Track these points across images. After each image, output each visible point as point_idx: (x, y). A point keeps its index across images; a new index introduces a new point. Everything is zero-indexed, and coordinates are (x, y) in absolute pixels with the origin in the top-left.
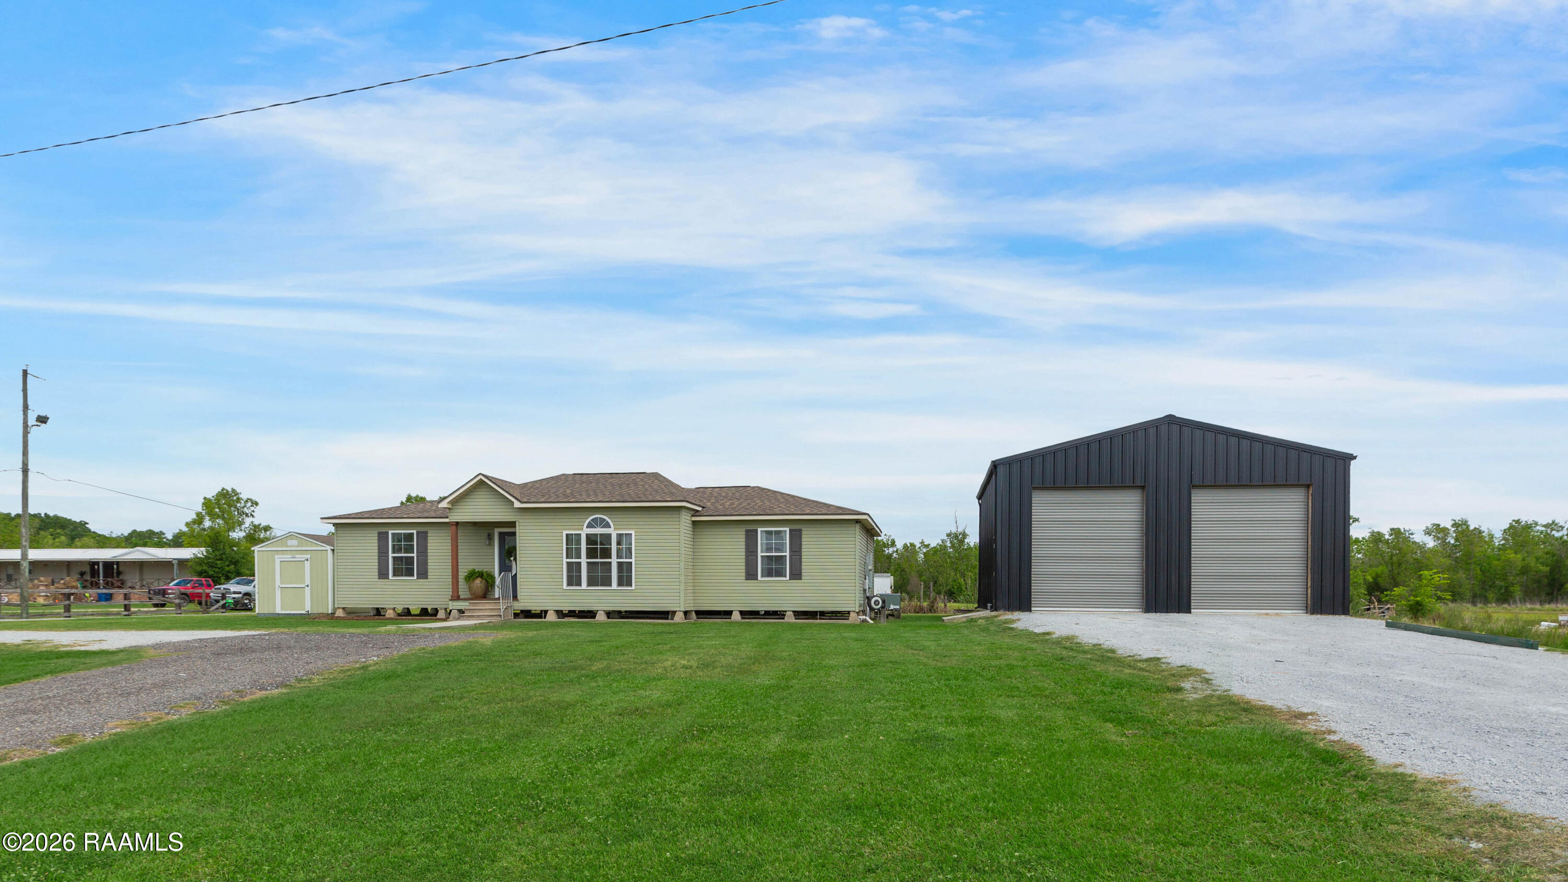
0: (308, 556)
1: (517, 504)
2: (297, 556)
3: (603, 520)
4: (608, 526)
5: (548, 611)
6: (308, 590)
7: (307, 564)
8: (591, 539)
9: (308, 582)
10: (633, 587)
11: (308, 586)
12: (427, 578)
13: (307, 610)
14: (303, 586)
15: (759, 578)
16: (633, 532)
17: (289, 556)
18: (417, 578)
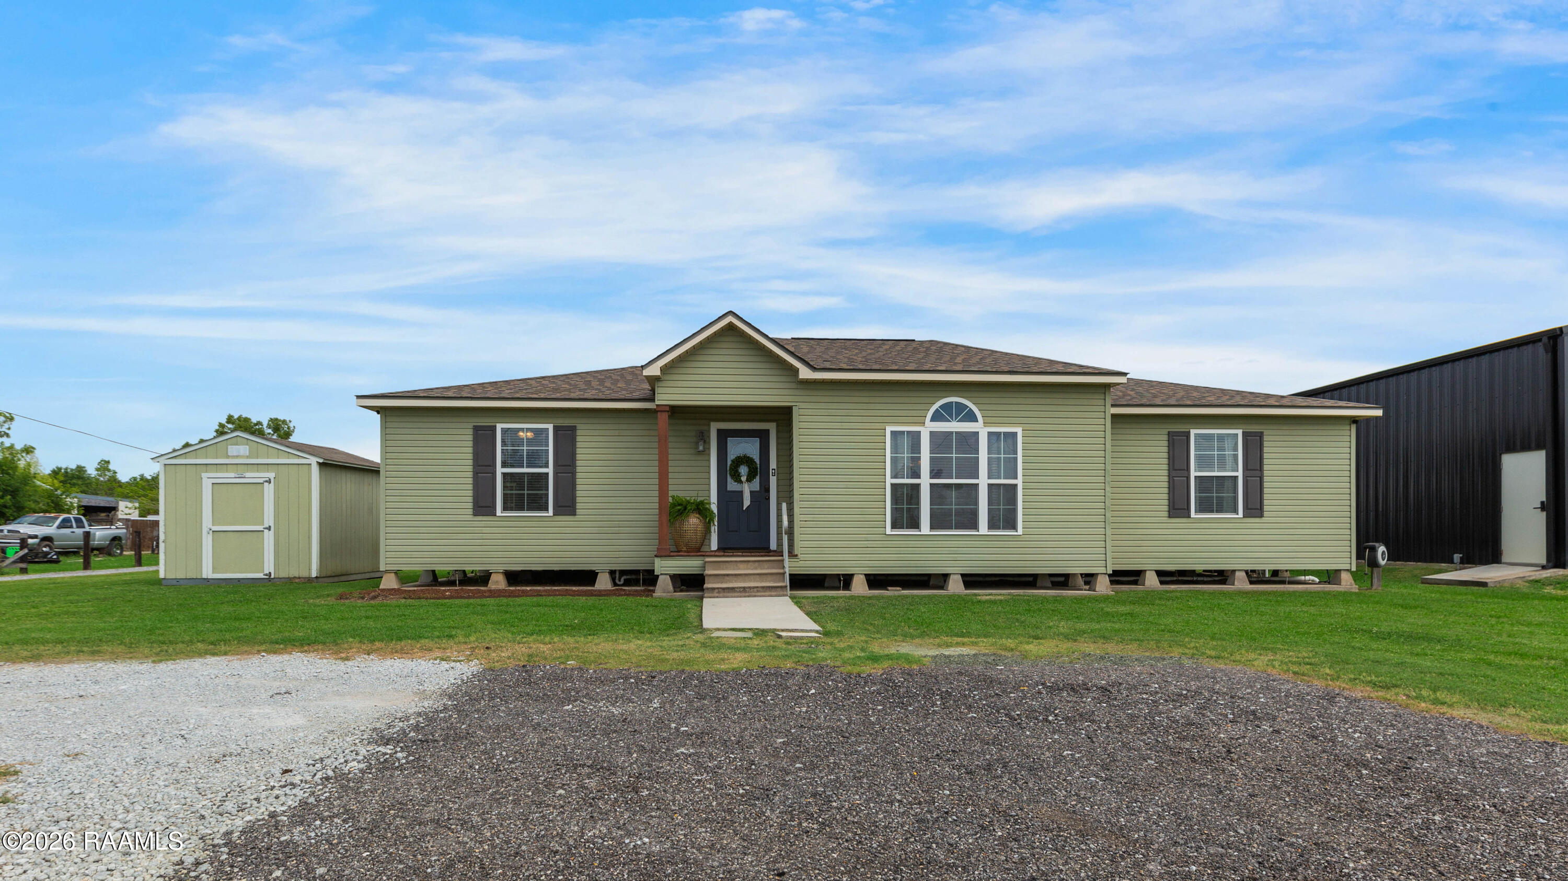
0: (272, 475)
1: (805, 373)
2: (248, 475)
3: (961, 407)
4: (971, 417)
5: (852, 575)
6: (269, 537)
7: (269, 490)
8: (940, 441)
9: (269, 520)
10: (1020, 531)
11: (269, 528)
12: (574, 514)
13: (267, 572)
14: (260, 528)
15: (1193, 514)
16: (1019, 430)
17: (233, 475)
18: (554, 515)
